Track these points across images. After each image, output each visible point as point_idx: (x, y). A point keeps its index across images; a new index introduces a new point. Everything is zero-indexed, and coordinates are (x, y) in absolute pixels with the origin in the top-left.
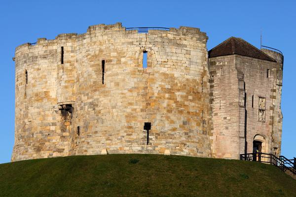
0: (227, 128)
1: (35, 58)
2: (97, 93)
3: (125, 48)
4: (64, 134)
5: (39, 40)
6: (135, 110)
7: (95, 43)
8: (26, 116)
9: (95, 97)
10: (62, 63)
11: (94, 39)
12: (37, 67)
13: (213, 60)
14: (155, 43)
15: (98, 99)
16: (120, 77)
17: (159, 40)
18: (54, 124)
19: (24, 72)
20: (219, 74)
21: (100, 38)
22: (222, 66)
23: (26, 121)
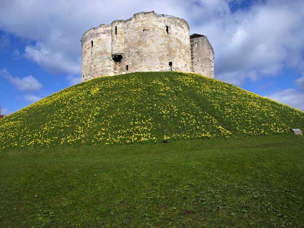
0: (203, 71)
1: (98, 34)
2: (141, 46)
3: (157, 23)
4: (116, 71)
5: (101, 25)
6: (164, 55)
7: (139, 21)
8: (92, 63)
9: (139, 48)
10: (116, 34)
11: (138, 20)
12: (99, 38)
13: (192, 40)
14: (172, 23)
15: (141, 49)
16: (155, 38)
17: (174, 22)
18: (110, 66)
19: (90, 42)
20: (196, 46)
21: (142, 19)
22: (198, 43)
23: (92, 66)
